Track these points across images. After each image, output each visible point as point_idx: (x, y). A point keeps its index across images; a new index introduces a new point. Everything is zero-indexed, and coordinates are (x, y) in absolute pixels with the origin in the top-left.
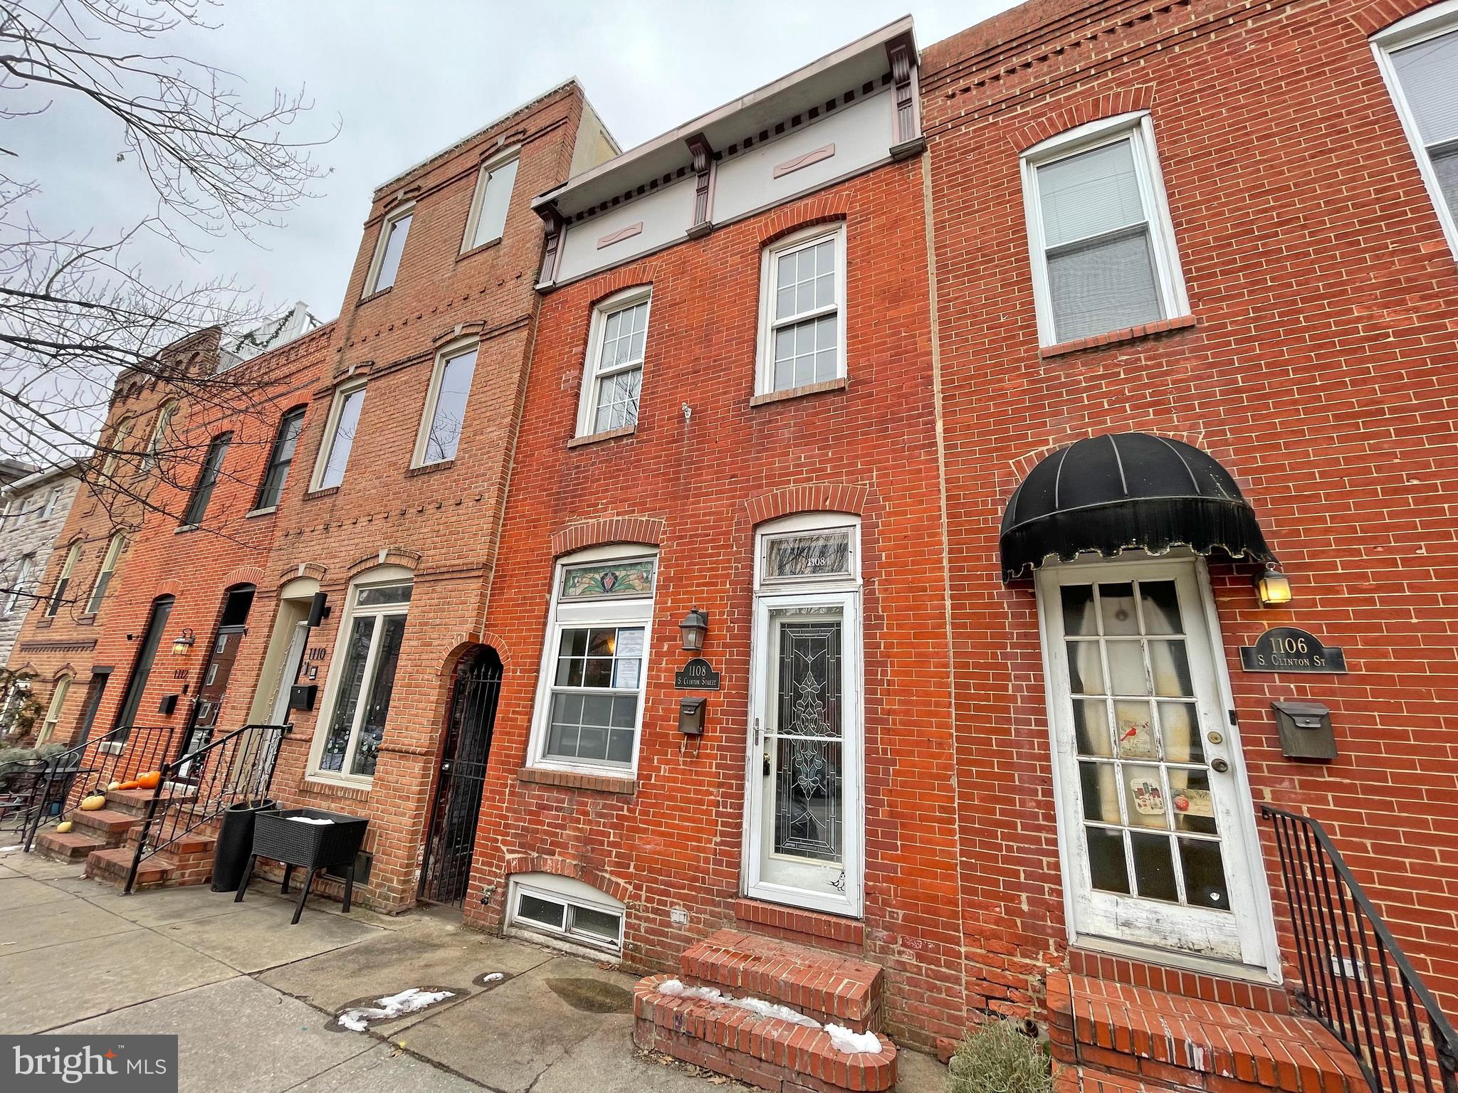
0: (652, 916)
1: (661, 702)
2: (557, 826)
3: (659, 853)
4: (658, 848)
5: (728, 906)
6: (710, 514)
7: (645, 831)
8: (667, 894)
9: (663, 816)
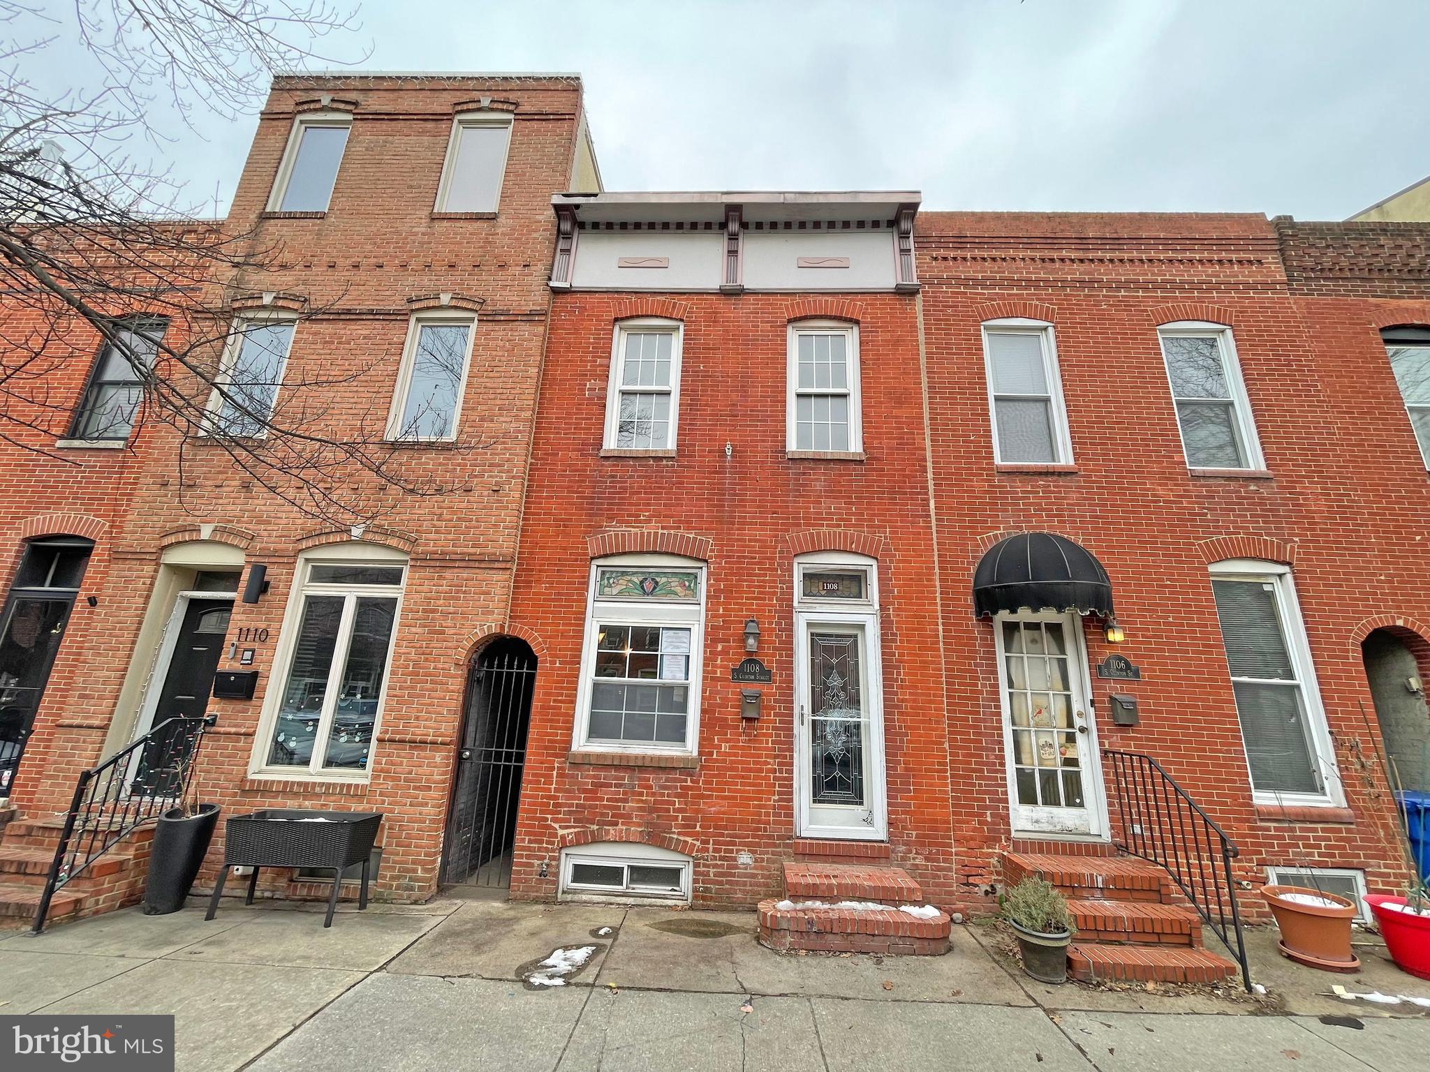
0: (719, 863)
1: (718, 692)
2: (617, 800)
3: (724, 813)
4: (723, 809)
5: (787, 846)
6: (756, 541)
7: (710, 797)
8: (734, 844)
9: (726, 783)
